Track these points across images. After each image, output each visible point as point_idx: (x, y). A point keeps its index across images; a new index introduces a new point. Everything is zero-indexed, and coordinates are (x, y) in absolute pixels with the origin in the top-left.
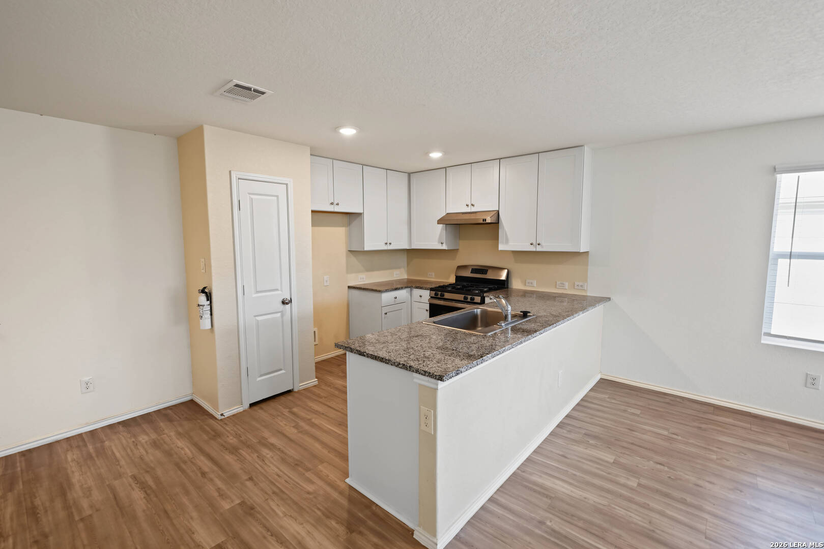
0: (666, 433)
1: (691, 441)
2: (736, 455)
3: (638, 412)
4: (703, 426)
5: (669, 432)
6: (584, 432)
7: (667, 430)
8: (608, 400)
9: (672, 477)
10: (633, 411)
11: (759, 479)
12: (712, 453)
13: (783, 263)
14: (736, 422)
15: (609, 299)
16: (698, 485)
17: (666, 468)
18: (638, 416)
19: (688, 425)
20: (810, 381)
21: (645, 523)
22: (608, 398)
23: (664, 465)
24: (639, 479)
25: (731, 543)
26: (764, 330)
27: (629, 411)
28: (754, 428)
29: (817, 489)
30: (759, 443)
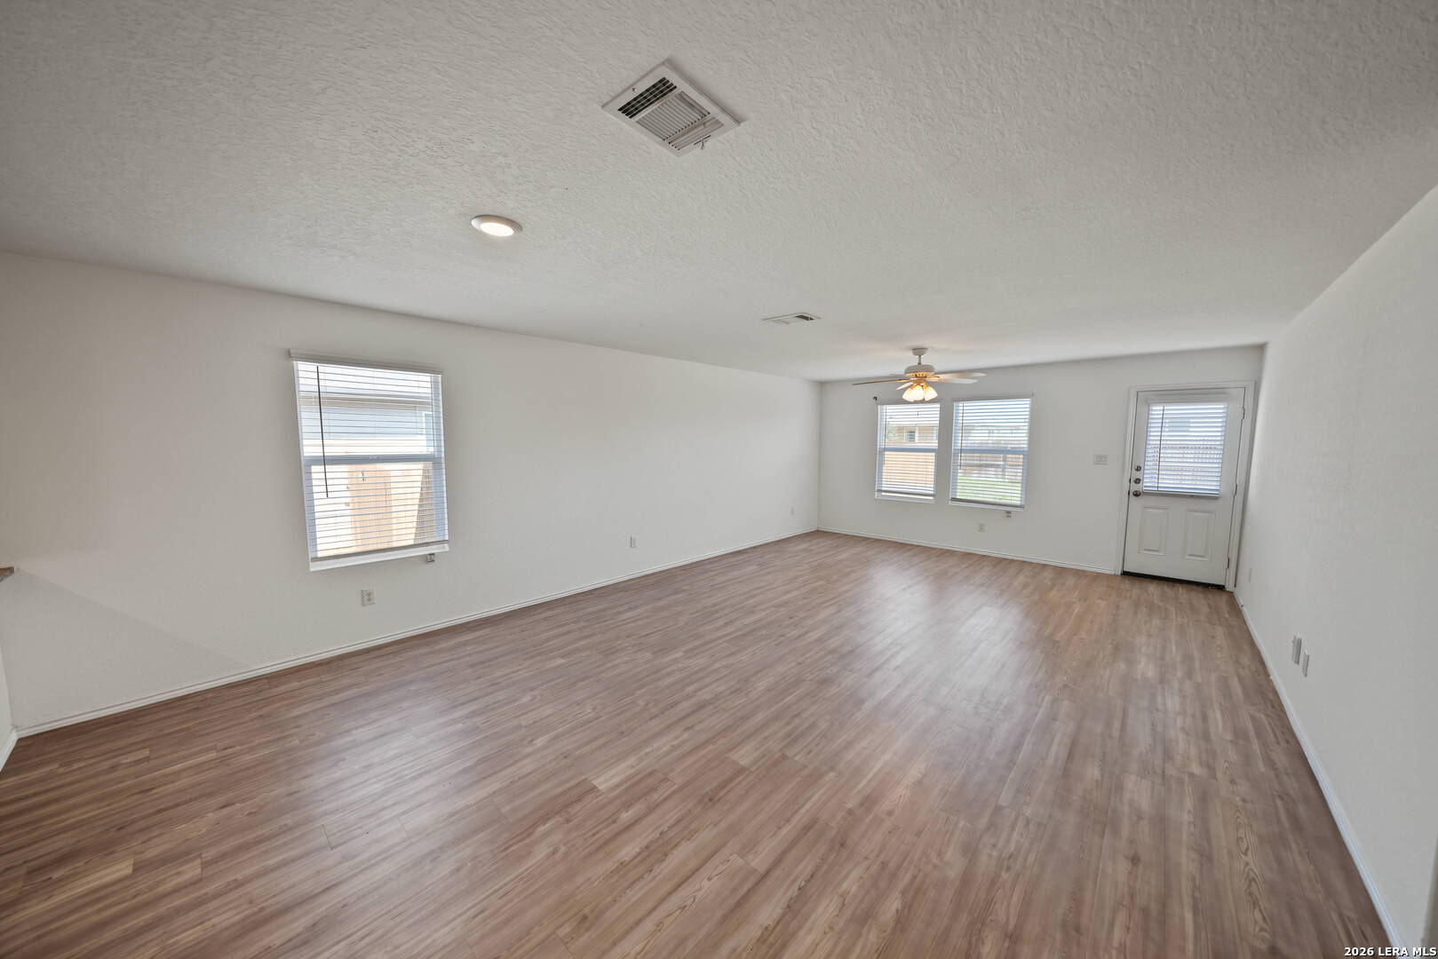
0: (213, 755)
1: (256, 742)
2: (321, 722)
3: (146, 753)
4: (265, 711)
5: (217, 752)
6: (23, 871)
7: (214, 748)
8: (62, 770)
9: (253, 811)
10: (131, 758)
11: (354, 732)
12: (291, 739)
13: (317, 470)
14: (303, 682)
15: (11, 570)
16: (291, 794)
17: (238, 805)
18: (148, 759)
19: (241, 724)
20: (366, 597)
21: (246, 910)
22: (61, 766)
23: (232, 804)
24: (200, 856)
25: (359, 828)
26: (311, 555)
27: (125, 761)
28: (325, 677)
29: (405, 705)
30: (337, 692)
